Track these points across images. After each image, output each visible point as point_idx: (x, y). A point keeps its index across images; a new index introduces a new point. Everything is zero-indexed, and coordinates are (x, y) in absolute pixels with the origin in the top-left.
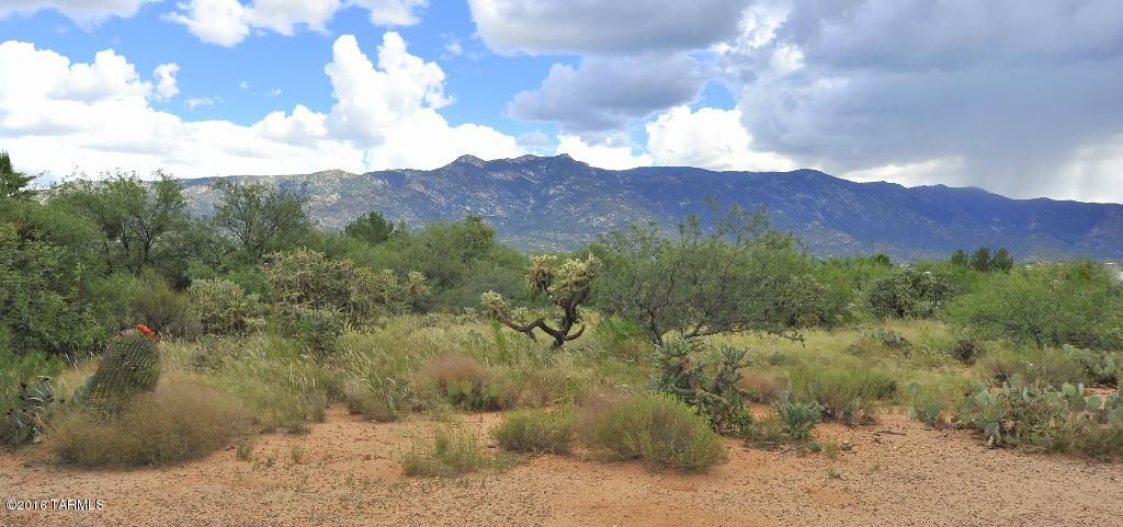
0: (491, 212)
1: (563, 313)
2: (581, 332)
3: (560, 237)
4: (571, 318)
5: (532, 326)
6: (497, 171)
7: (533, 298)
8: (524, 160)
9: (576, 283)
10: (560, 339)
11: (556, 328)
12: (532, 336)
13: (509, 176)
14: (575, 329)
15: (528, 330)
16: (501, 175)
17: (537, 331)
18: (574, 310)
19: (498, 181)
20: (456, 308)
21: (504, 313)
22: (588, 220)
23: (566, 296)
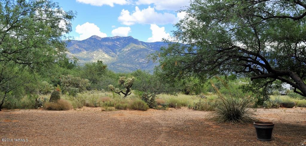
0: (103, 56)
1: (127, 90)
2: (130, 94)
3: (128, 66)
4: (128, 91)
5: (120, 92)
6: (106, 41)
7: (120, 86)
8: (115, 38)
9: (130, 83)
10: (126, 95)
11: (125, 93)
12: (120, 94)
13: (110, 44)
14: (129, 93)
15: (119, 93)
16: (107, 43)
17: (121, 93)
18: (129, 89)
19: (106, 45)
20: (99, 89)
21: (113, 89)
22: (138, 60)
23: (127, 85)
